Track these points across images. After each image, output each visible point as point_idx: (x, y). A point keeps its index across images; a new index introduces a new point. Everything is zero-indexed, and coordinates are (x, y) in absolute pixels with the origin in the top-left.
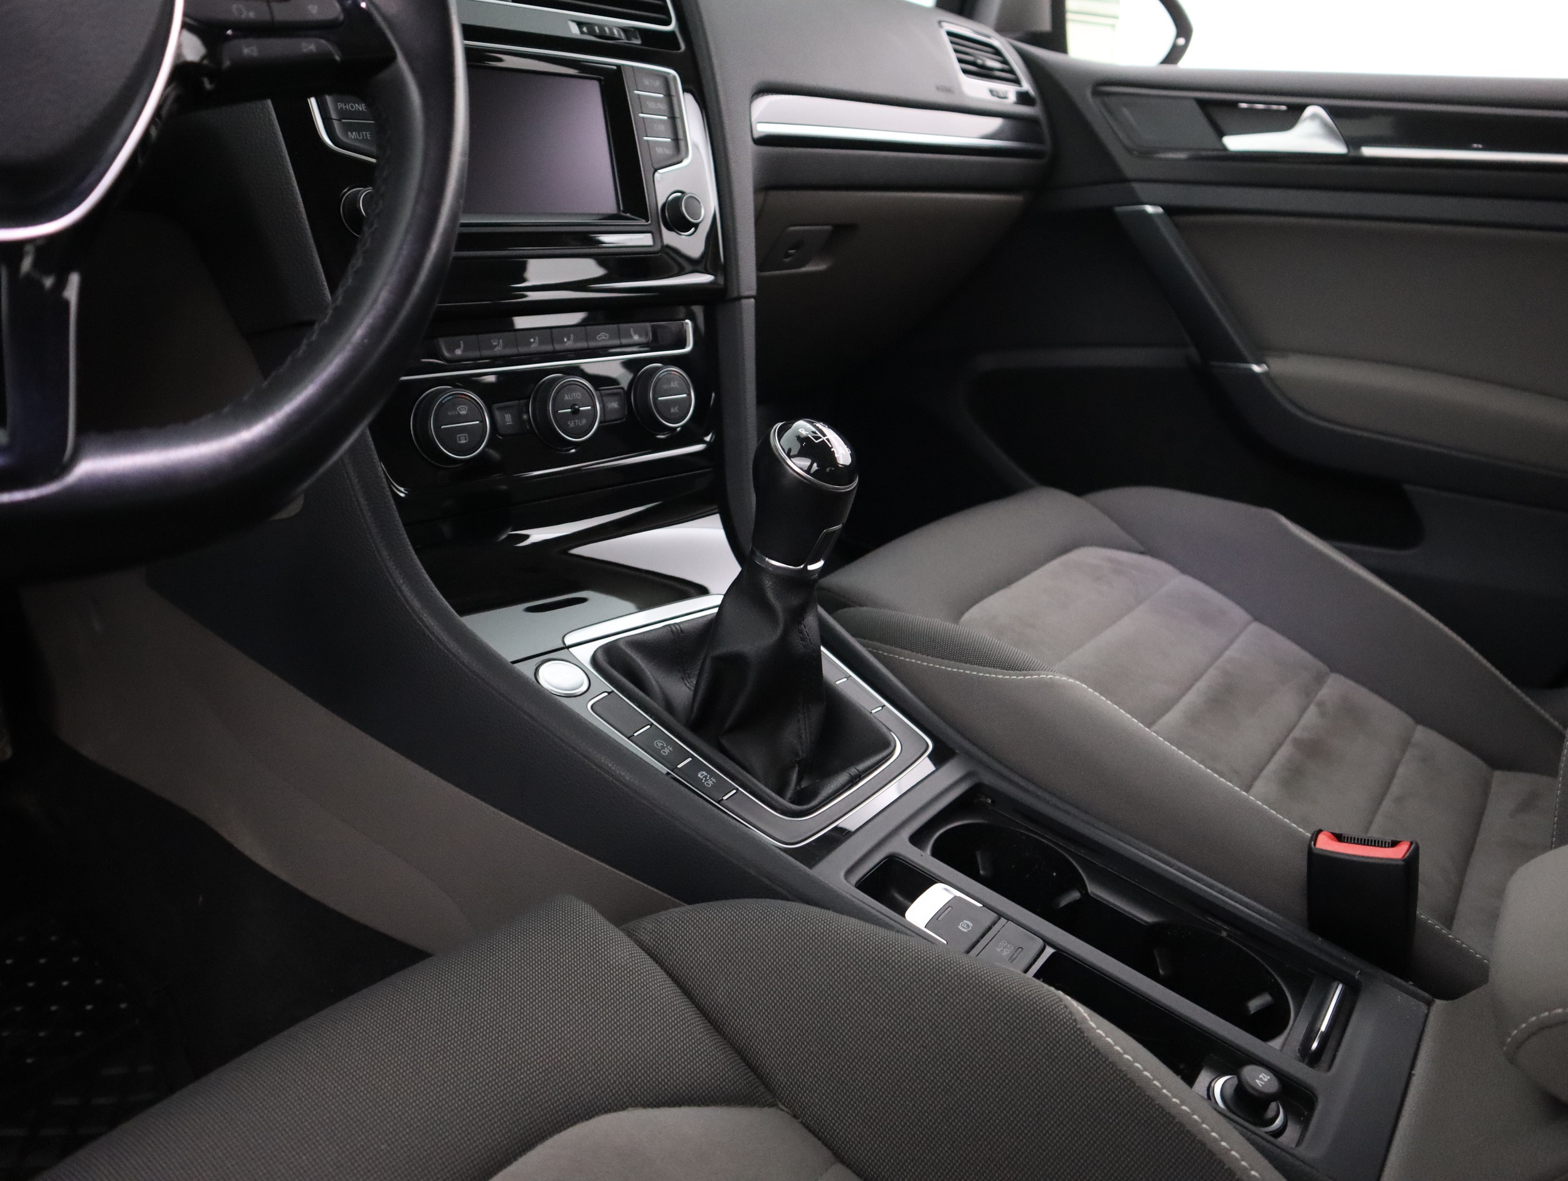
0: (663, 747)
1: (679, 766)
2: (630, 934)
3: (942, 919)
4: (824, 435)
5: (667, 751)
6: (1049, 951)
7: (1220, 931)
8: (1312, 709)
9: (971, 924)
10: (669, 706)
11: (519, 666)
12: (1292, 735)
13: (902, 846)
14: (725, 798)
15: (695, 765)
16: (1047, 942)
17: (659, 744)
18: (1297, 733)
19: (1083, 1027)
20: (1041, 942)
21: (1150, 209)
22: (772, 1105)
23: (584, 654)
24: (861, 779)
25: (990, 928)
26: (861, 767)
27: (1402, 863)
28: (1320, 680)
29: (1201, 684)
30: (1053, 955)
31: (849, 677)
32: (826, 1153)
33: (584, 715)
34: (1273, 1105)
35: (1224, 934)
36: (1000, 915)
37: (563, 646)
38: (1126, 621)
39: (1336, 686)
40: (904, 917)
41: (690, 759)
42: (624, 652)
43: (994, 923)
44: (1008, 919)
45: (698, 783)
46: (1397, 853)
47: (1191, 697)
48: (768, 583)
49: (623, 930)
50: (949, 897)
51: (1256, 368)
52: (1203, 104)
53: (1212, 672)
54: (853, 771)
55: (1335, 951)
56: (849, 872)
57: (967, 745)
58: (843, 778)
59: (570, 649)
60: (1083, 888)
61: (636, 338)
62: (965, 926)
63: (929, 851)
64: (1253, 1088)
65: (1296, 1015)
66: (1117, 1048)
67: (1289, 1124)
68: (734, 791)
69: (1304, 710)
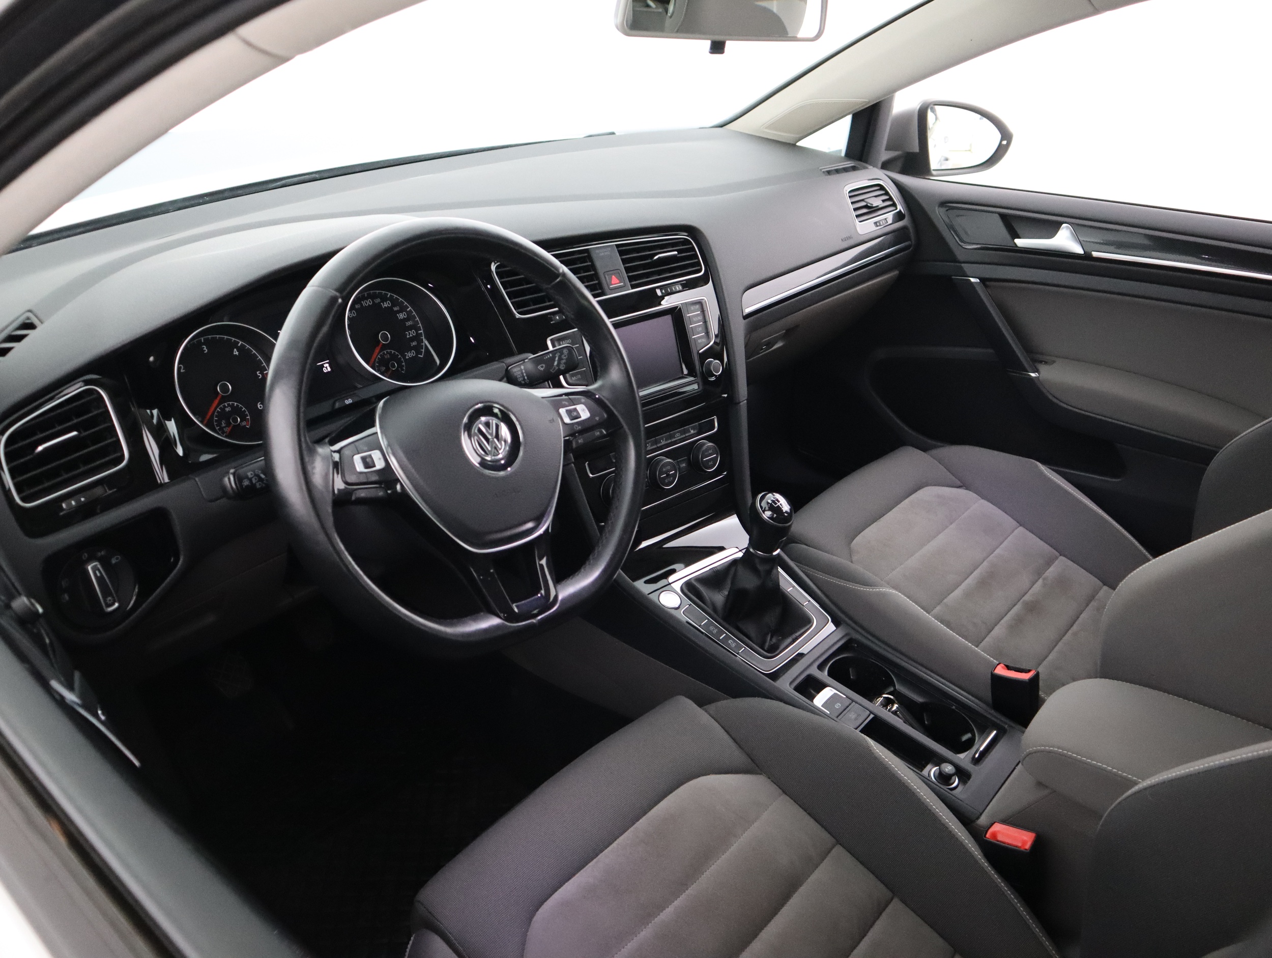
0: (714, 630)
1: (721, 638)
2: (706, 711)
3: (828, 703)
4: (779, 501)
5: (715, 631)
6: (872, 716)
7: (952, 706)
8: (1040, 582)
9: (840, 705)
10: (715, 609)
11: (651, 596)
12: (1024, 598)
13: (814, 671)
14: (740, 652)
15: (727, 637)
16: (871, 712)
17: (711, 628)
18: (1027, 598)
19: (872, 749)
20: (869, 712)
21: (973, 280)
22: (761, 774)
23: (677, 586)
24: (798, 639)
25: (848, 707)
26: (797, 634)
27: (1028, 681)
28: (1049, 562)
29: (976, 573)
30: (873, 718)
31: (794, 587)
32: (780, 791)
33: (679, 617)
34: (953, 778)
35: (954, 707)
36: (853, 701)
37: (668, 583)
38: (941, 536)
39: (1062, 564)
40: (813, 702)
41: (725, 635)
42: (694, 584)
43: (850, 704)
44: (856, 703)
45: (729, 645)
46: (1025, 677)
47: (970, 581)
48: (757, 561)
49: (703, 709)
50: (832, 693)
51: (1033, 375)
52: (1003, 217)
53: (985, 563)
54: (794, 636)
55: (999, 716)
56: (791, 684)
57: (847, 619)
58: (789, 640)
59: (672, 585)
60: (894, 686)
61: (692, 432)
62: (838, 706)
63: (826, 672)
64: (945, 772)
65: (978, 741)
66: (883, 757)
67: (960, 785)
68: (744, 648)
69: (1033, 583)
